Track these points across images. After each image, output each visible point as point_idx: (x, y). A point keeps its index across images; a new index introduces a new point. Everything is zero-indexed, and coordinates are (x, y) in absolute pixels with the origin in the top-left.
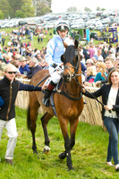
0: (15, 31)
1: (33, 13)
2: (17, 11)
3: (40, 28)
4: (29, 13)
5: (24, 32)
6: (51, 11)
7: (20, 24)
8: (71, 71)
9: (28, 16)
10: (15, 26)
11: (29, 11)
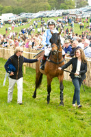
0: (59, 20)
1: (73, 6)
2: (62, 4)
3: (79, 17)
4: (70, 6)
5: (67, 20)
6: (88, 4)
7: (63, 14)
8: (56, 48)
9: (70, 8)
10: (59, 16)
11: (70, 4)
